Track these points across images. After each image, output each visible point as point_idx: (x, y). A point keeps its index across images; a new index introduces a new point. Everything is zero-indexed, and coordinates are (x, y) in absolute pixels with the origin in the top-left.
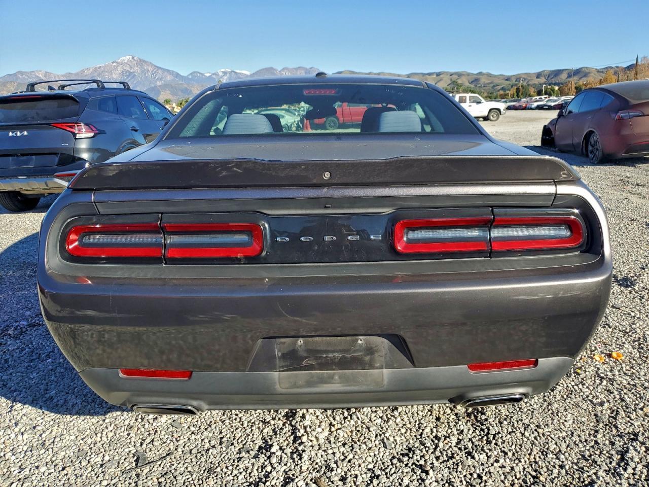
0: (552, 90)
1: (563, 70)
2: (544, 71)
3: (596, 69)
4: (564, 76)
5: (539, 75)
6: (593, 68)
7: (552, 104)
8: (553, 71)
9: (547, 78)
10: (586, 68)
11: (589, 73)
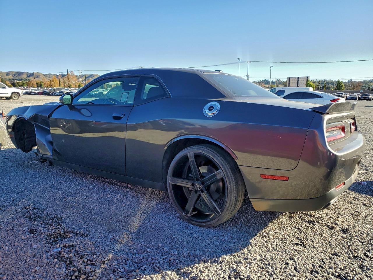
0: (23, 84)
1: (23, 73)
2: (11, 72)
3: (43, 74)
4: (24, 76)
5: (8, 74)
6: (41, 74)
7: (37, 92)
8: (17, 72)
9: (13, 76)
10: (37, 73)
11: (40, 76)
